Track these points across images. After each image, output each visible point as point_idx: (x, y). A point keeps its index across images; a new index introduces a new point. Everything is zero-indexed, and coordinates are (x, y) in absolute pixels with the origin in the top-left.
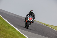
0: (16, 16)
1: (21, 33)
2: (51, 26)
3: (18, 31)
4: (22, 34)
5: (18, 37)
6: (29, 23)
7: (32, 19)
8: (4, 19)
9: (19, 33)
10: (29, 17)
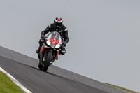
6: (50, 54)
7: (60, 43)
8: (19, 84)
10: (50, 36)
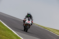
2: (49, 29)
4: (19, 36)
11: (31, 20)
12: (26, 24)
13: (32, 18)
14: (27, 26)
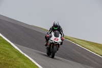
0: (12, 22)
1: (21, 51)
3: (16, 48)
4: (22, 53)
5: (15, 59)
9: (17, 52)
11: (60, 35)
12: (51, 43)
13: (62, 31)
14: (53, 47)
